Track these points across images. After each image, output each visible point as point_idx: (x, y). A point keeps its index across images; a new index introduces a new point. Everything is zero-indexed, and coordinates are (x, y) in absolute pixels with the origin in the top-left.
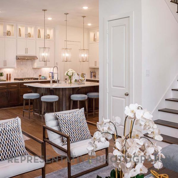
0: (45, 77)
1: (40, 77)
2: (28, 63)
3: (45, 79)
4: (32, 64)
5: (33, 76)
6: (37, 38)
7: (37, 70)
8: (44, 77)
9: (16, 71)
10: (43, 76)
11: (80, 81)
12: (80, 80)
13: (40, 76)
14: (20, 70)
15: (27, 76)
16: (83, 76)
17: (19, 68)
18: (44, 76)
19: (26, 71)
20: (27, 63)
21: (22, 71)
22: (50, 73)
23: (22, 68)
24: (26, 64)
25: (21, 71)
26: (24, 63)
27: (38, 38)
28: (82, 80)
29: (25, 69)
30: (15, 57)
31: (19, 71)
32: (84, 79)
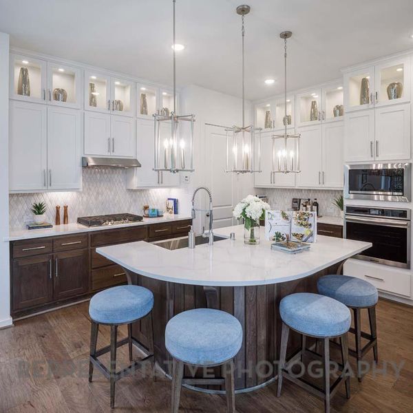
0: (159, 211)
1: (147, 212)
2: (116, 176)
3: (158, 216)
4: (127, 181)
5: (129, 210)
6: (139, 115)
7: (138, 193)
8: (156, 211)
9: (85, 199)
10: (154, 210)
11: (294, 239)
12: (296, 235)
13: (146, 208)
14: (95, 194)
15: (112, 209)
16: (304, 223)
17: (93, 189)
18: (156, 207)
19: (111, 197)
20: (113, 176)
21: (100, 198)
22: (169, 199)
23: (100, 191)
24: (110, 181)
25: (96, 199)
26: (105, 176)
27: (142, 113)
28: (302, 236)
29: (109, 193)
30: (79, 161)
31: (93, 198)
32: (309, 233)
